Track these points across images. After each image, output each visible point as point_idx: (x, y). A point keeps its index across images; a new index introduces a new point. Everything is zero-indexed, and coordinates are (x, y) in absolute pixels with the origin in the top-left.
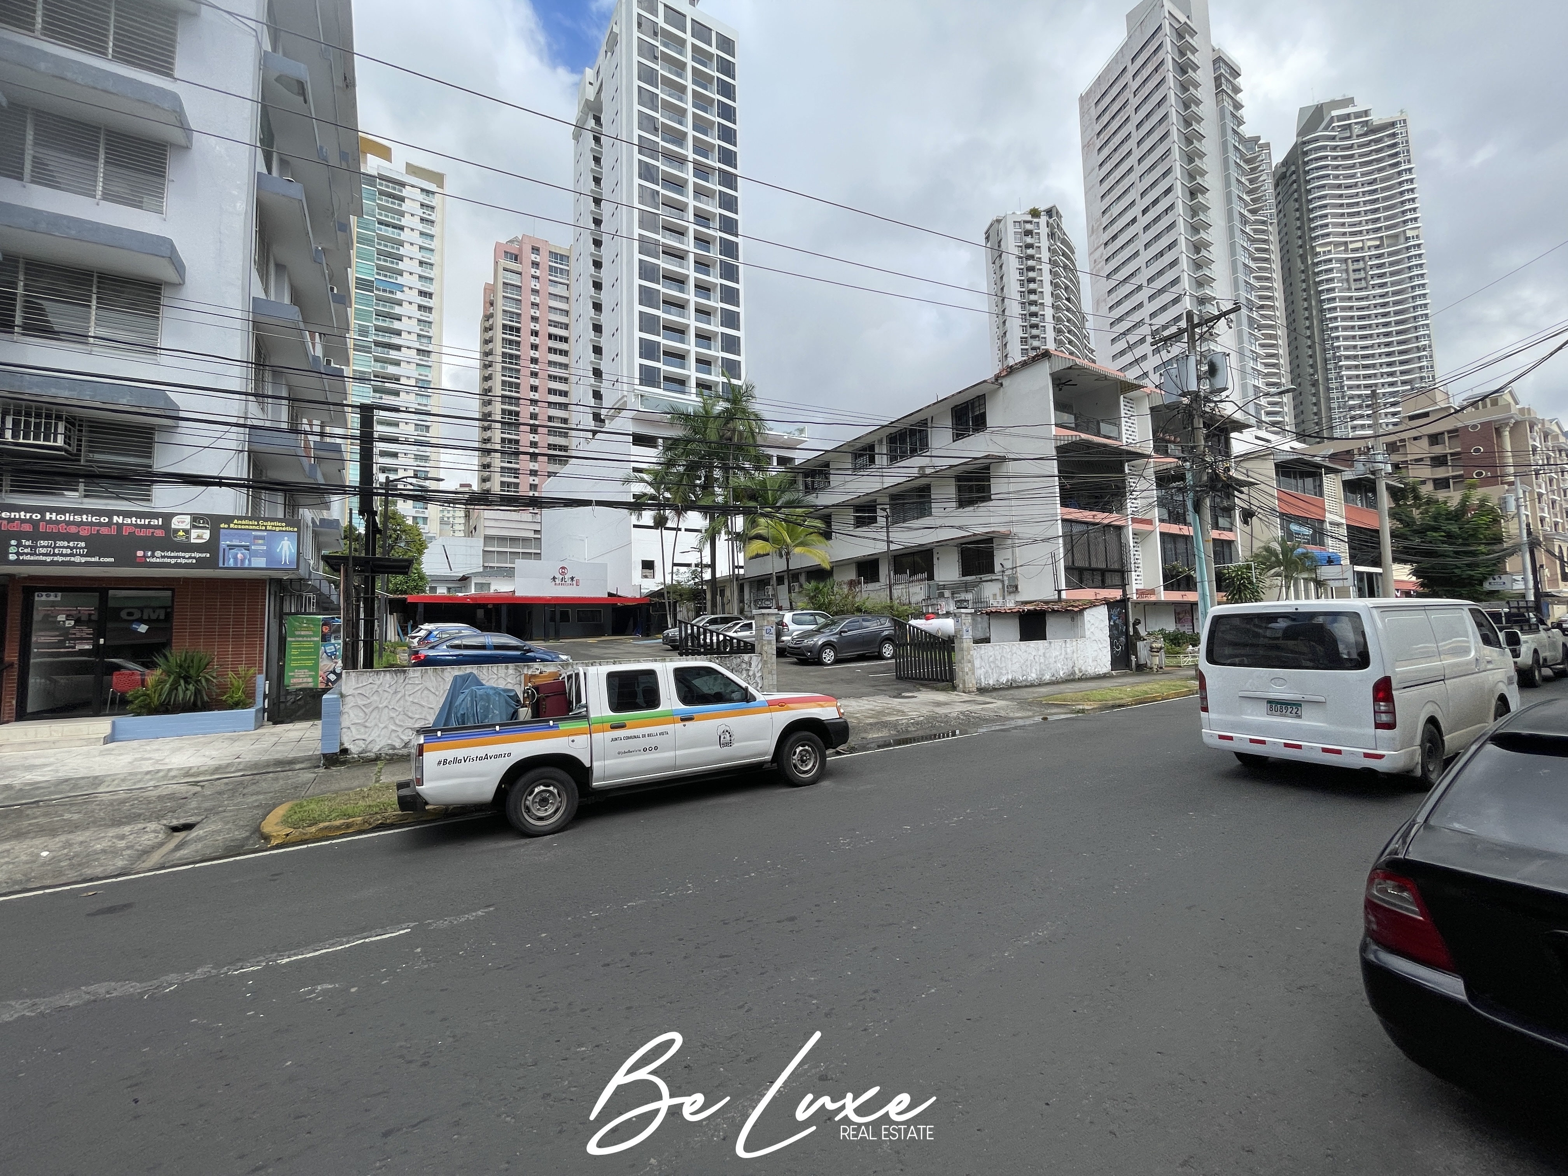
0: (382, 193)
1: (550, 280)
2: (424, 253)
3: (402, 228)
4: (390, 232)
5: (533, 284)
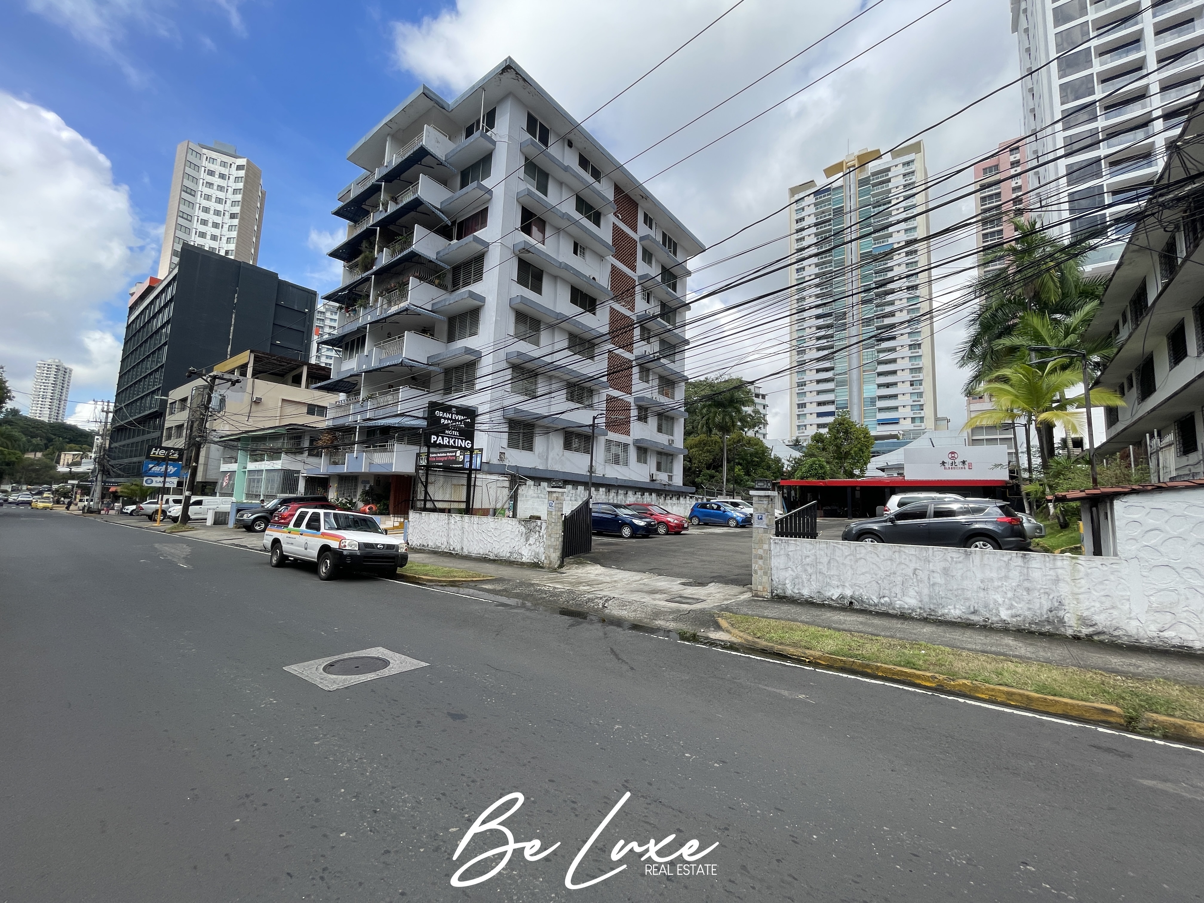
0: (876, 185)
3: (889, 202)
4: (883, 209)
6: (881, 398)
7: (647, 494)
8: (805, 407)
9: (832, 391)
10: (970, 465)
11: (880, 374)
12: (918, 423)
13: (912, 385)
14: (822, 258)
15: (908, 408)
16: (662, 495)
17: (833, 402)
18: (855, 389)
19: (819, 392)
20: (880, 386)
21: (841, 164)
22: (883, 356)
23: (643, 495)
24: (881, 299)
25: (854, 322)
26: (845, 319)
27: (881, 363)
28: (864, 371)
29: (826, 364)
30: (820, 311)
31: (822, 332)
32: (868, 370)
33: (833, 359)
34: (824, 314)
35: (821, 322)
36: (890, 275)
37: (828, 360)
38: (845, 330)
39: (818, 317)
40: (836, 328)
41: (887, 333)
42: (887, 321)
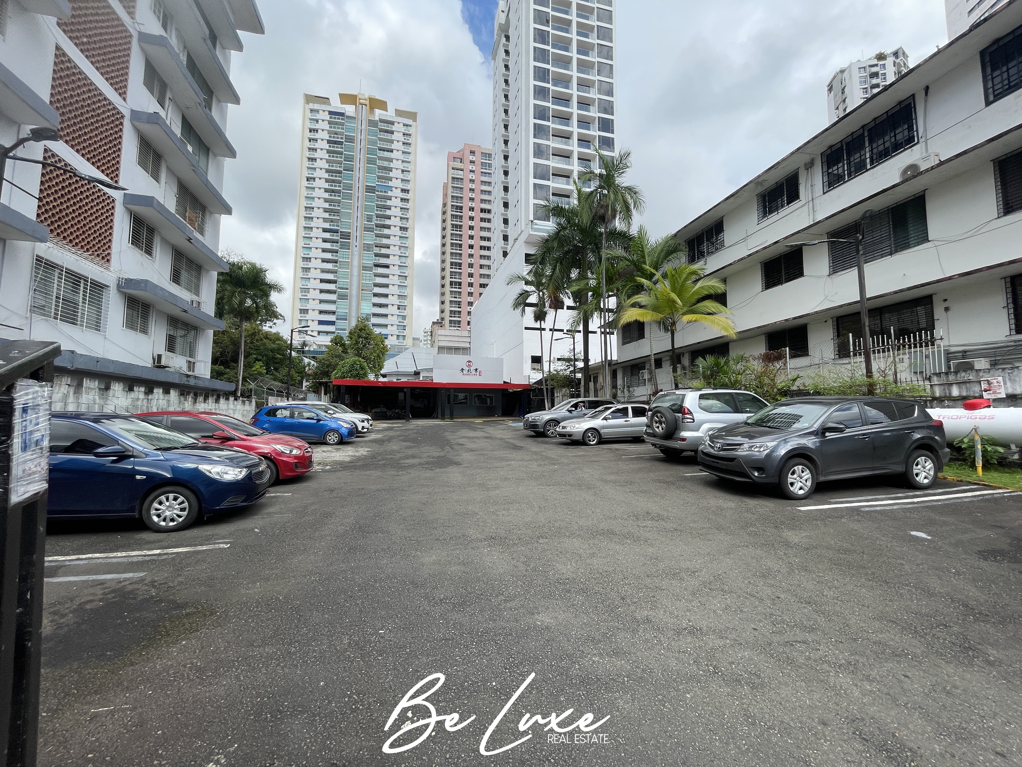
0: (381, 130)
1: (482, 172)
2: (405, 164)
3: (392, 151)
4: (386, 154)
5: (472, 176)
6: (375, 315)
7: (158, 392)
8: (307, 313)
9: (334, 302)
10: (480, 372)
11: (375, 295)
12: (401, 340)
13: (399, 309)
14: (332, 176)
15: (395, 328)
16: (188, 393)
17: (334, 313)
18: (354, 304)
19: (321, 301)
20: (375, 305)
21: (354, 97)
22: (379, 280)
23: (149, 391)
24: (380, 231)
25: (357, 244)
26: (349, 239)
27: (376, 285)
28: (362, 290)
29: (330, 277)
30: (327, 225)
31: (328, 246)
32: (366, 290)
33: (336, 273)
34: (331, 229)
35: (327, 235)
36: (388, 212)
37: (332, 272)
38: (349, 249)
39: (325, 230)
40: (341, 245)
41: (383, 261)
42: (384, 251)
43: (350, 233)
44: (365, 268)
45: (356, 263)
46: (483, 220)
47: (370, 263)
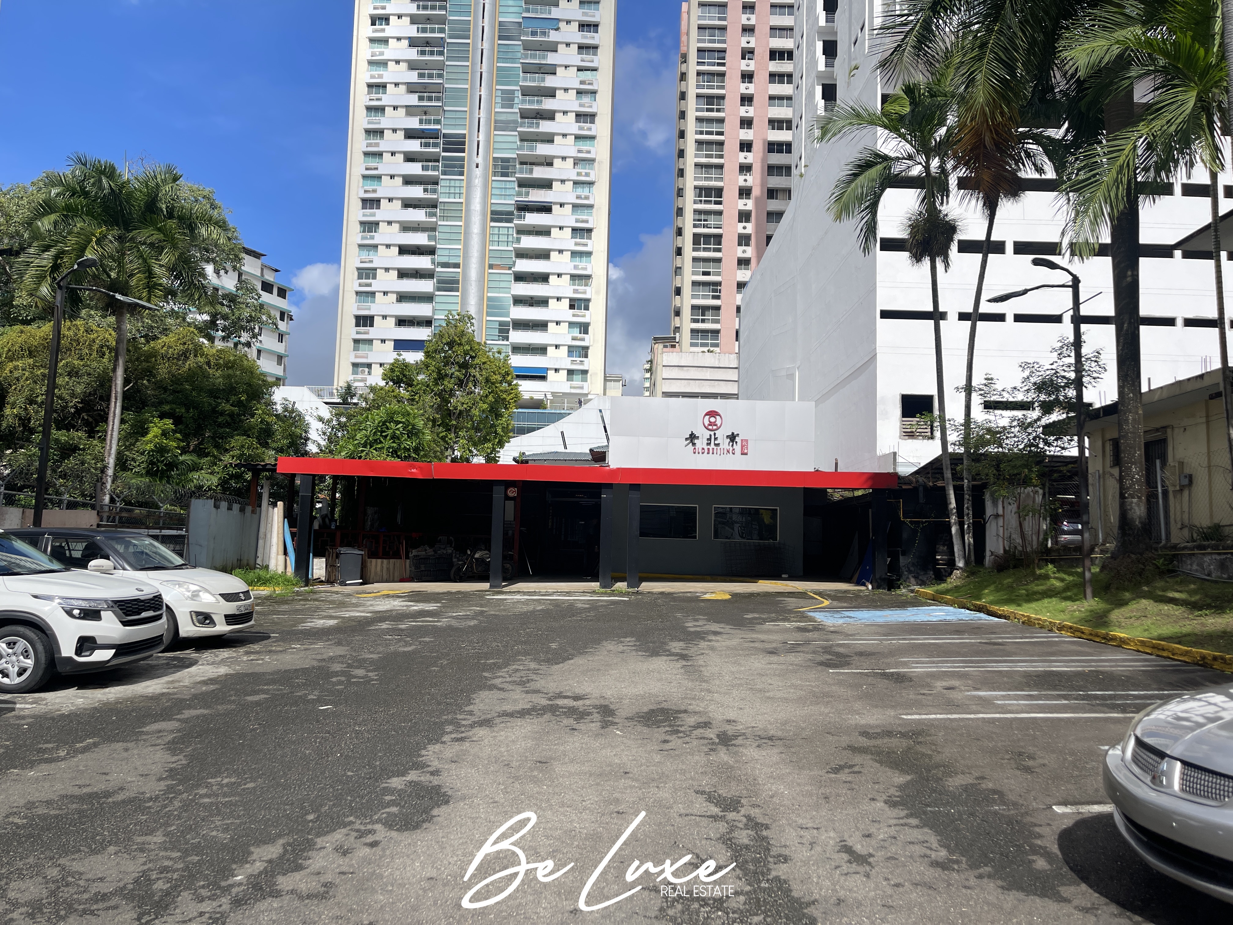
6: (518, 324)
8: (372, 325)
9: (427, 298)
10: (745, 444)
11: (520, 277)
12: (577, 381)
13: (572, 307)
14: (425, 7)
15: (564, 351)
17: (426, 322)
19: (401, 297)
20: (517, 300)
22: (529, 242)
24: (531, 125)
25: (480, 160)
26: (463, 151)
27: (522, 254)
28: (491, 267)
29: (420, 239)
30: (414, 123)
31: (416, 169)
32: (498, 267)
33: (434, 229)
34: (423, 130)
35: (414, 146)
36: (550, 82)
37: (424, 230)
38: (462, 174)
39: (410, 134)
40: (445, 166)
41: (537, 196)
42: (539, 173)
43: (464, 136)
44: (498, 216)
45: (476, 205)
46: (776, 77)
47: (508, 202)
